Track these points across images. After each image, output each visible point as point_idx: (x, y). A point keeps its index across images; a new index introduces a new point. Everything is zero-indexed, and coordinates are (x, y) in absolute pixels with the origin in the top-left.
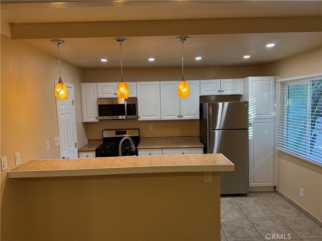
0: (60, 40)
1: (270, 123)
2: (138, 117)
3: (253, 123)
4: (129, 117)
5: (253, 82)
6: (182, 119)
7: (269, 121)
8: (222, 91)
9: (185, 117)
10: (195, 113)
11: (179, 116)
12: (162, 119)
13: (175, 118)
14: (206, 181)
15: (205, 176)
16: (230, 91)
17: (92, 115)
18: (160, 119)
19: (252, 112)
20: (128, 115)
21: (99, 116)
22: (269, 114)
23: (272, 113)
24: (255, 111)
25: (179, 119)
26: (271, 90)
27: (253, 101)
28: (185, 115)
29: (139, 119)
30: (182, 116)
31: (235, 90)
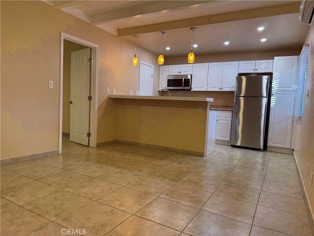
0: (137, 36)
1: (291, 94)
2: (191, 88)
3: (275, 94)
4: (186, 88)
5: (278, 61)
6: (222, 90)
7: (290, 93)
8: (256, 70)
9: (225, 90)
10: (233, 87)
11: (220, 88)
12: (208, 90)
13: (217, 90)
14: (198, 112)
15: (198, 109)
16: (263, 70)
17: (164, 86)
18: (206, 90)
19: (275, 85)
20: (184, 86)
21: (168, 86)
22: (290, 87)
23: (294, 86)
24: (277, 84)
25: (220, 90)
26: (294, 67)
27: (276, 77)
28: (225, 88)
29: (192, 90)
30: (222, 88)
31: (268, 69)
